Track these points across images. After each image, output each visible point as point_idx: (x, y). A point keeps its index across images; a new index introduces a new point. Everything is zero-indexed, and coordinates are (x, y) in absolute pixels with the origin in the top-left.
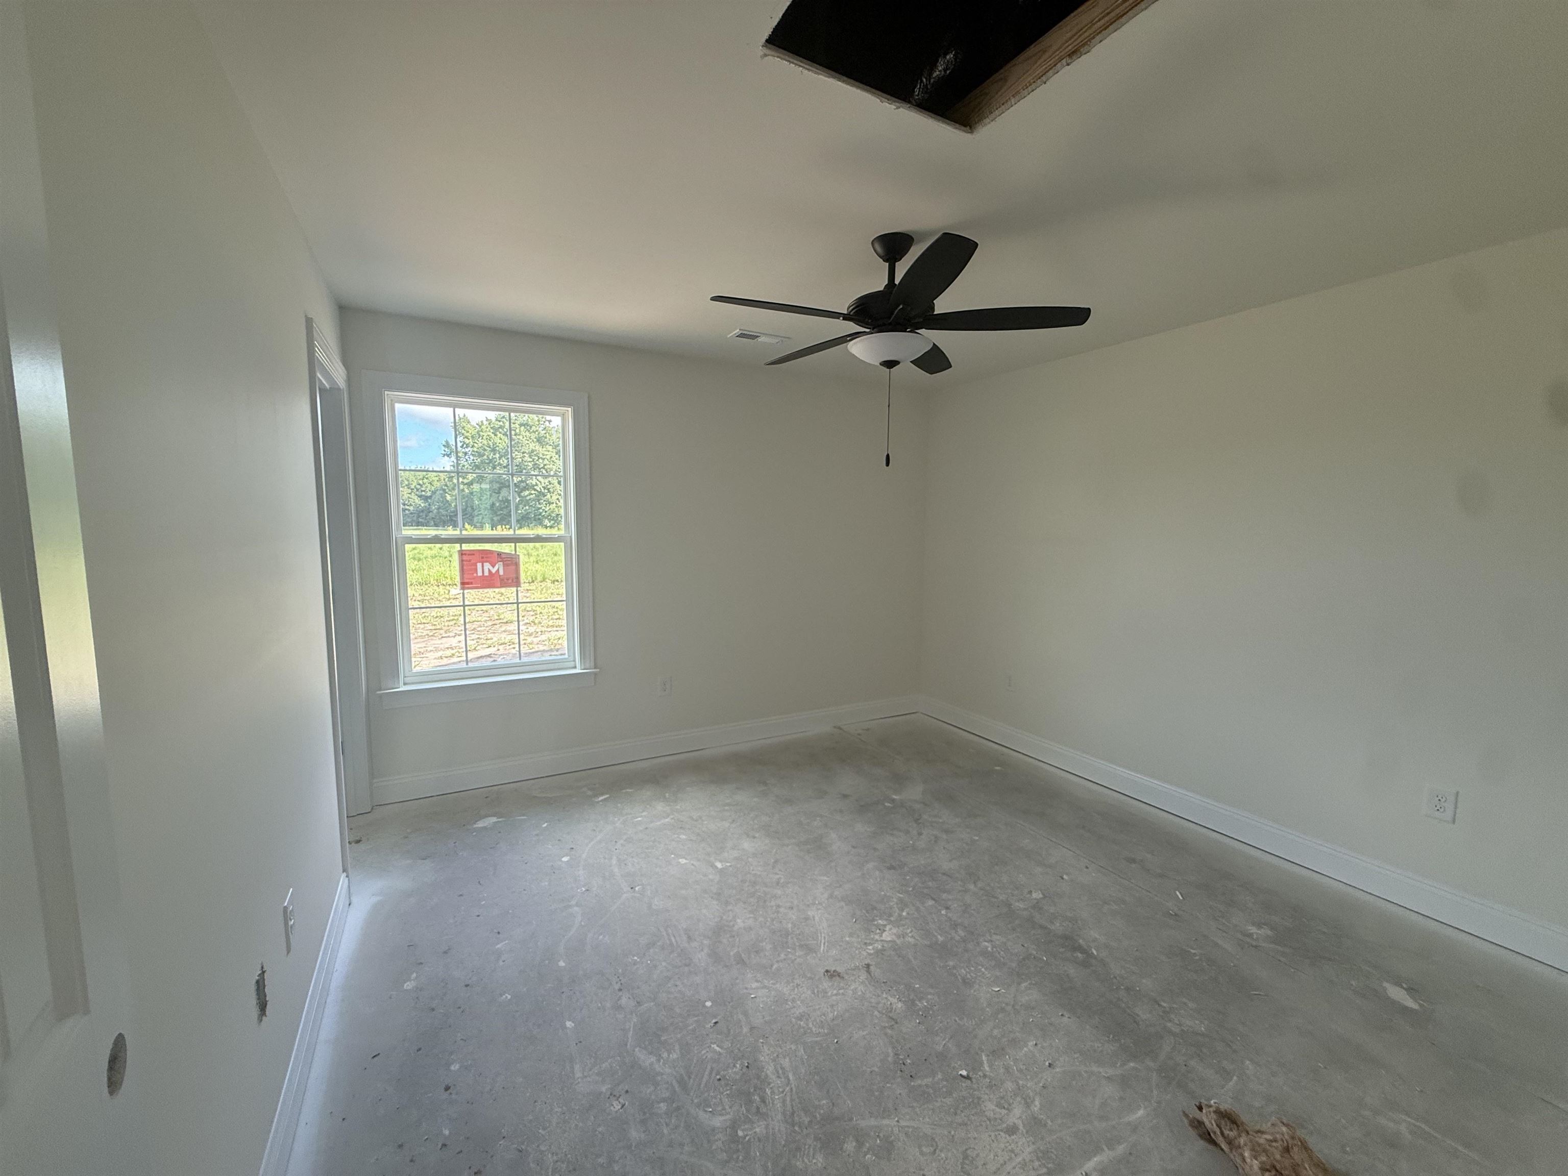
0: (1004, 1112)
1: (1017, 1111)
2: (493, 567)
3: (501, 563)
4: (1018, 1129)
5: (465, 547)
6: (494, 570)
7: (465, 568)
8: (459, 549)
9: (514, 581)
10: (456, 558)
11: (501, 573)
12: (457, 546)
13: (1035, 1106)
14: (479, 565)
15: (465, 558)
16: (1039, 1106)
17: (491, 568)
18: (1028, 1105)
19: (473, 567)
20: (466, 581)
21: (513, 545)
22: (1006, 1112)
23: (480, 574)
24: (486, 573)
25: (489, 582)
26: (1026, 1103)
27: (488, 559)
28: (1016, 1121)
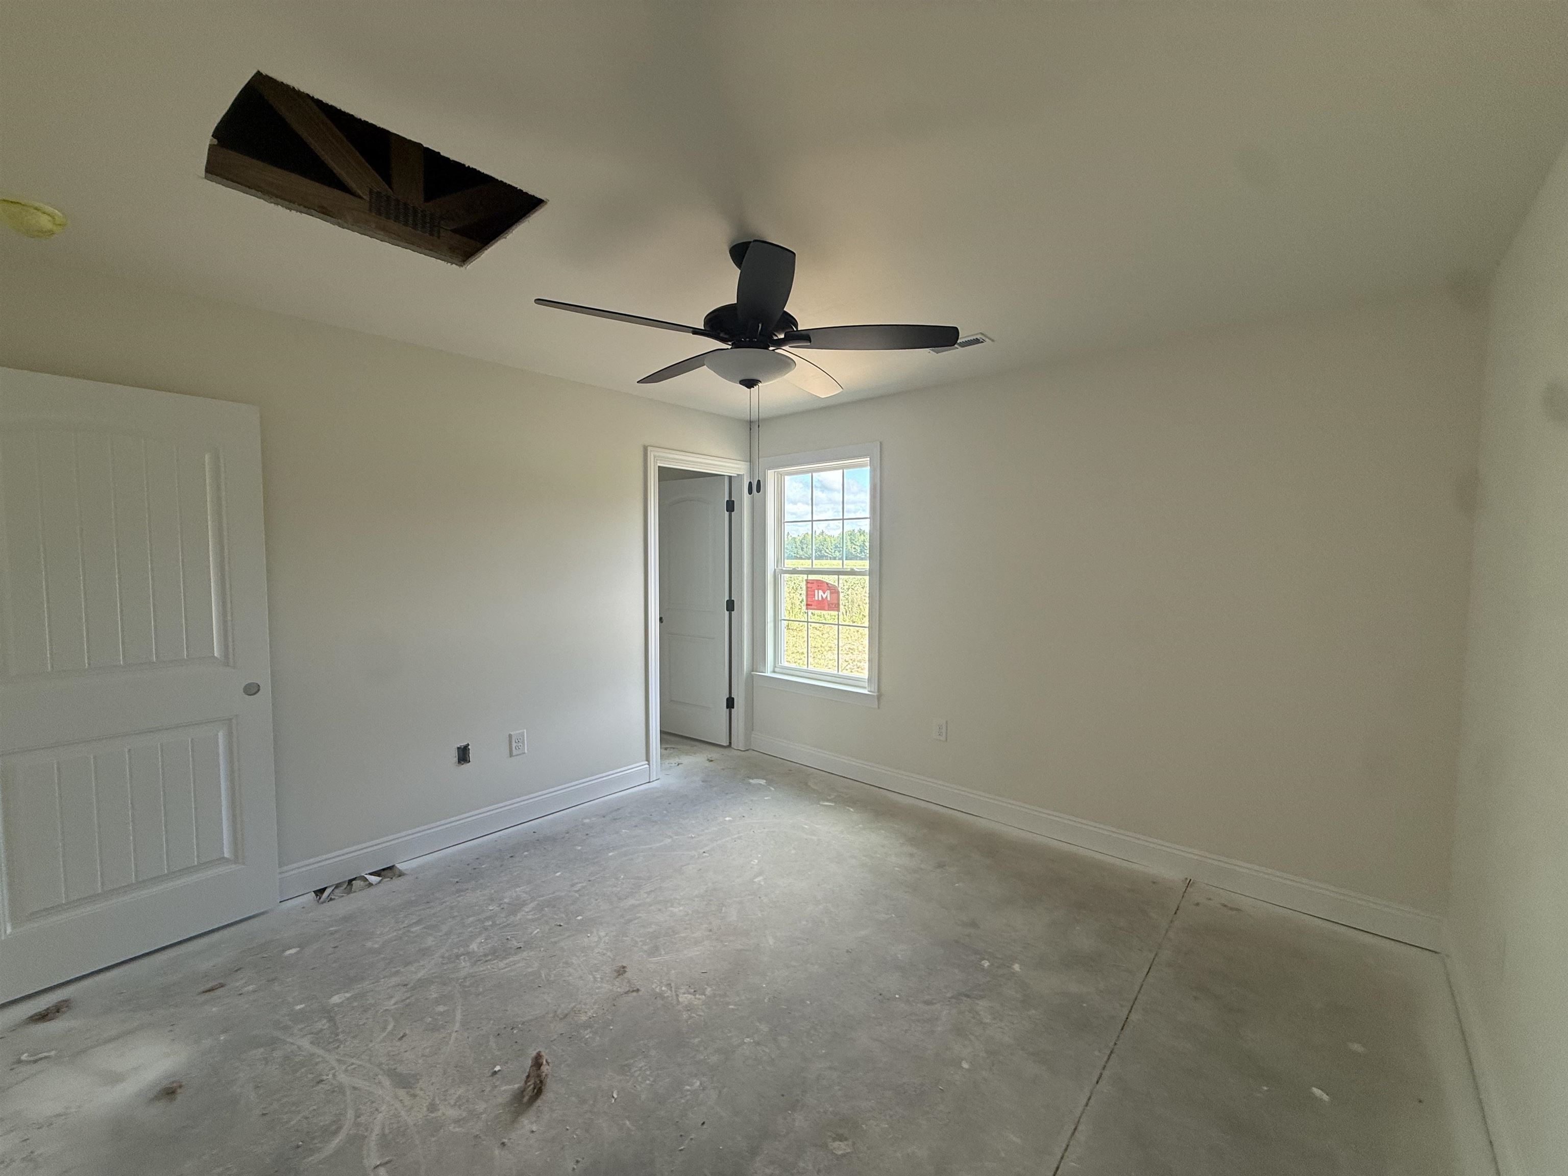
0: (452, 1102)
1: (452, 1113)
2: (824, 593)
3: (829, 591)
4: (432, 1112)
5: (811, 577)
6: (824, 596)
7: (809, 593)
8: (806, 578)
9: (836, 606)
10: (804, 585)
11: (829, 599)
12: (805, 577)
13: (454, 1128)
14: (816, 591)
15: (809, 585)
16: (454, 1131)
17: (823, 594)
18: (457, 1121)
19: (813, 593)
20: (809, 603)
21: (836, 577)
22: (452, 1103)
23: (816, 598)
24: (820, 599)
25: (822, 605)
26: (459, 1121)
27: (822, 587)
28: (441, 1111)
